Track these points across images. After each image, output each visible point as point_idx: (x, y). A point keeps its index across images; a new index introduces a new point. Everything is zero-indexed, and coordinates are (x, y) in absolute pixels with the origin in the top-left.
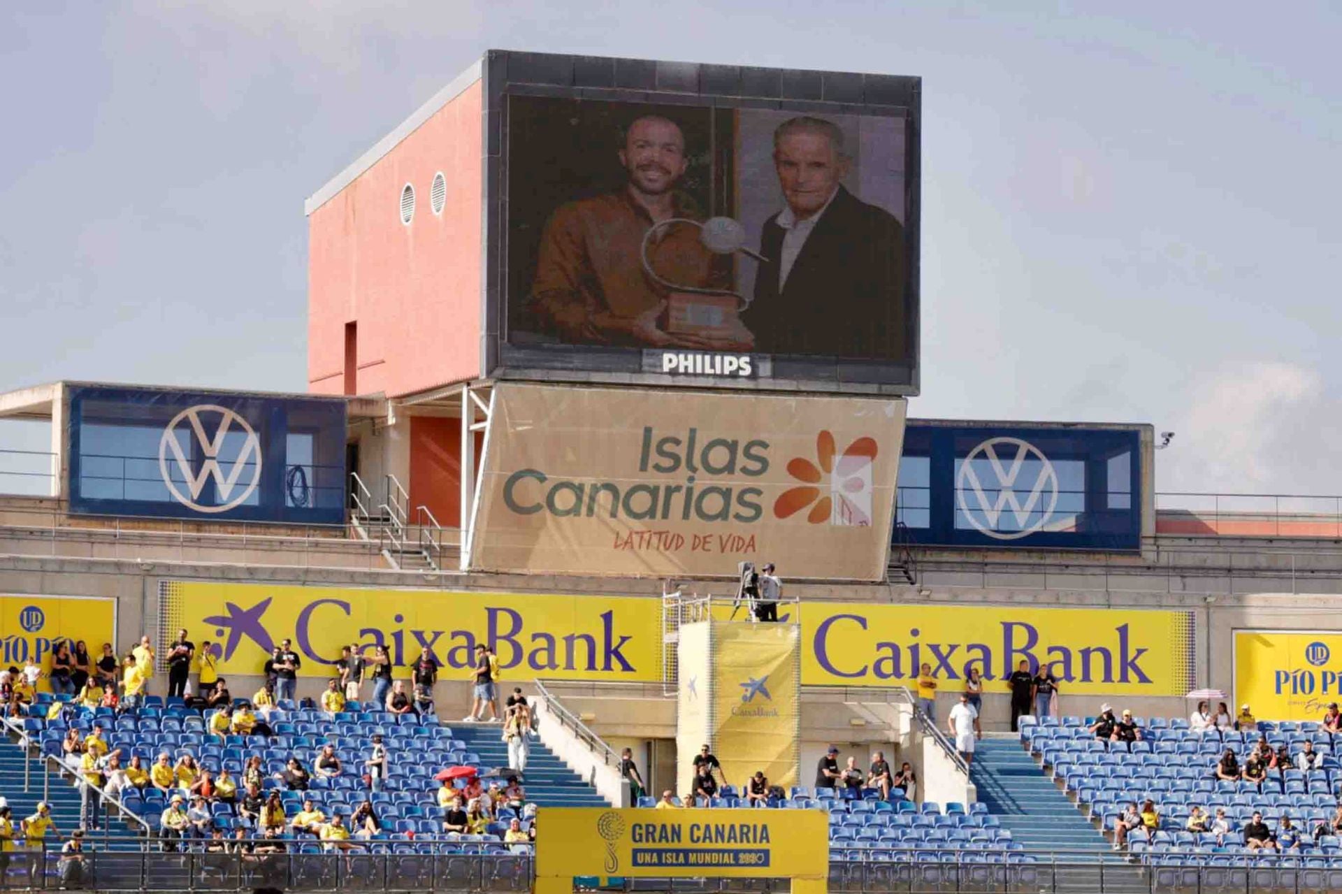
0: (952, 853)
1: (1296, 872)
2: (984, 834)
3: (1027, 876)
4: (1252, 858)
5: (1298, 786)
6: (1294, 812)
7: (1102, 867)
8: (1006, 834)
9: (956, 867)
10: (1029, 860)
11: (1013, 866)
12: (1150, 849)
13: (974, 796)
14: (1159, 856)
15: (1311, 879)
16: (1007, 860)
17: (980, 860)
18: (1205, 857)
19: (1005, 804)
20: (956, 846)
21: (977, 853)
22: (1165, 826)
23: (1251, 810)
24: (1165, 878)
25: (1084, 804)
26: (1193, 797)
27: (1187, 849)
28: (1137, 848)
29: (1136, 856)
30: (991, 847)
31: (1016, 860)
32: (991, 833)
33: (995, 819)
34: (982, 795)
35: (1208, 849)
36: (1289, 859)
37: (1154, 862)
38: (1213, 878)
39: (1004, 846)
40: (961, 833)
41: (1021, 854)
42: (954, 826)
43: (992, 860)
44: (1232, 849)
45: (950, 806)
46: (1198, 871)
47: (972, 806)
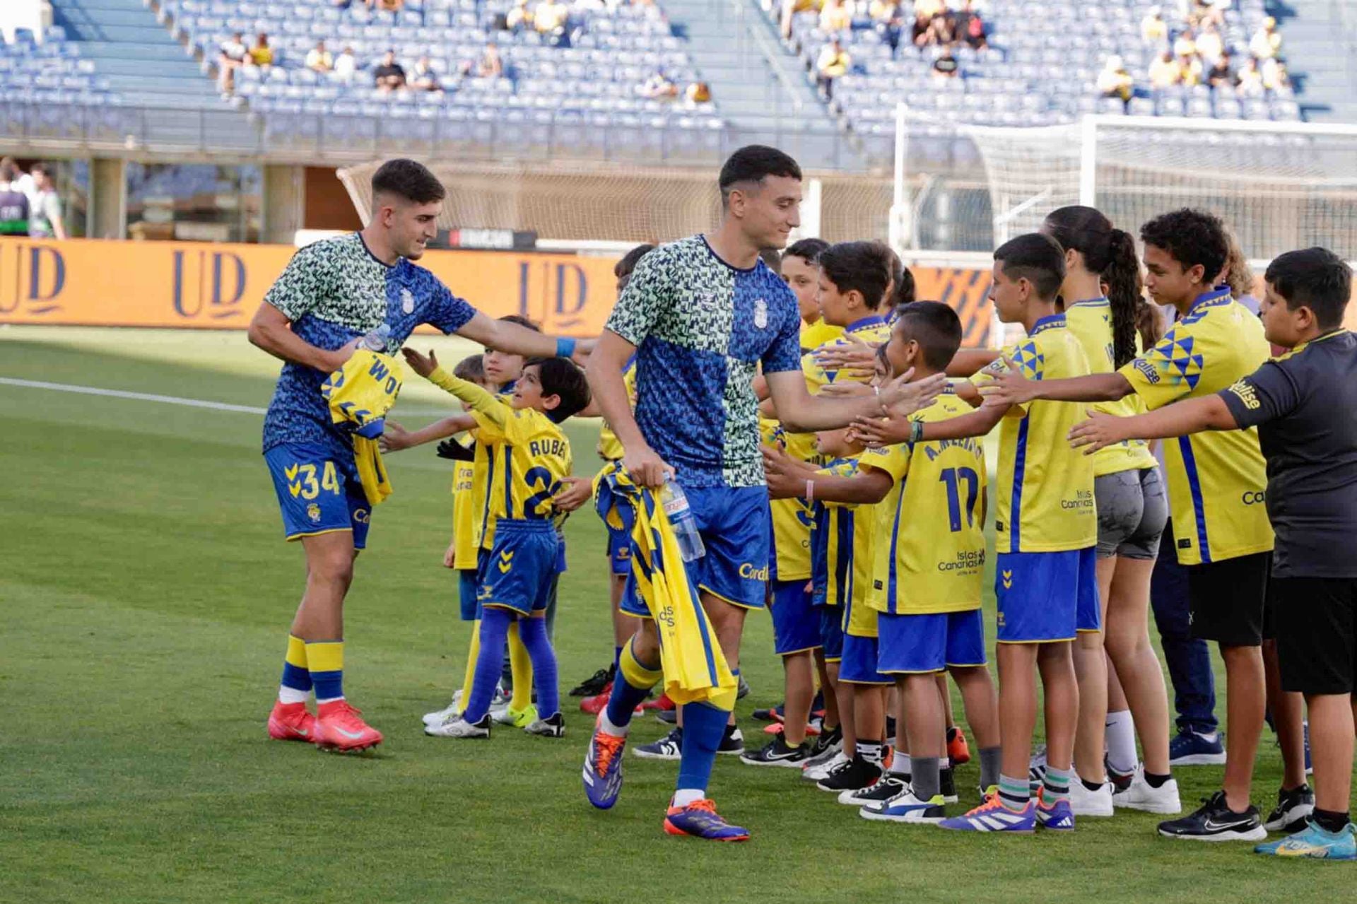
0: (19, 88)
1: (435, 122)
2: (59, 65)
3: (112, 118)
4: (386, 104)
5: (440, 18)
6: (435, 49)
7: (202, 111)
8: (88, 66)
9: (23, 105)
10: (115, 100)
11: (95, 108)
12: (263, 90)
13: (49, 19)
14: (271, 98)
15: (453, 131)
16: (87, 98)
17: (55, 97)
18: (329, 101)
19: (86, 30)
20: (25, 80)
21: (49, 89)
22: (281, 62)
23: (384, 46)
24: (280, 125)
25: (184, 35)
26: (317, 29)
27: (306, 92)
28: (247, 89)
29: (246, 99)
30: (69, 82)
31: (99, 99)
32: (69, 65)
33: (74, 48)
34: (58, 19)
35: (332, 92)
36: (428, 105)
37: (266, 106)
38: (338, 127)
39: (84, 82)
40: (31, 64)
41: (106, 92)
42: (22, 55)
43: (69, 98)
44: (361, 93)
45: (19, 31)
46: (319, 118)
47: (46, 32)
